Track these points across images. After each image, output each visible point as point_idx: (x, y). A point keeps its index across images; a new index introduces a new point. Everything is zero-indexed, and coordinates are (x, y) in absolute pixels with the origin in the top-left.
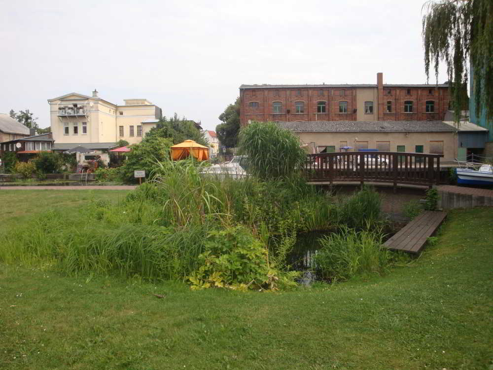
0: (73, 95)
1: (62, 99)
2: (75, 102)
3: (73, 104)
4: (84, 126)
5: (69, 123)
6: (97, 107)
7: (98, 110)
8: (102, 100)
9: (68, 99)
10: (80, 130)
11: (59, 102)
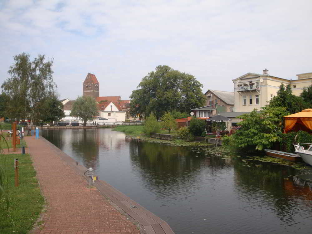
0: (249, 75)
1: (242, 78)
2: (250, 80)
3: (249, 81)
4: (257, 98)
5: (247, 96)
6: (267, 82)
7: (267, 85)
8: (270, 76)
9: (245, 78)
10: (254, 101)
11: (239, 81)
